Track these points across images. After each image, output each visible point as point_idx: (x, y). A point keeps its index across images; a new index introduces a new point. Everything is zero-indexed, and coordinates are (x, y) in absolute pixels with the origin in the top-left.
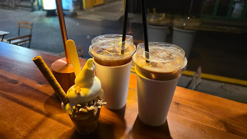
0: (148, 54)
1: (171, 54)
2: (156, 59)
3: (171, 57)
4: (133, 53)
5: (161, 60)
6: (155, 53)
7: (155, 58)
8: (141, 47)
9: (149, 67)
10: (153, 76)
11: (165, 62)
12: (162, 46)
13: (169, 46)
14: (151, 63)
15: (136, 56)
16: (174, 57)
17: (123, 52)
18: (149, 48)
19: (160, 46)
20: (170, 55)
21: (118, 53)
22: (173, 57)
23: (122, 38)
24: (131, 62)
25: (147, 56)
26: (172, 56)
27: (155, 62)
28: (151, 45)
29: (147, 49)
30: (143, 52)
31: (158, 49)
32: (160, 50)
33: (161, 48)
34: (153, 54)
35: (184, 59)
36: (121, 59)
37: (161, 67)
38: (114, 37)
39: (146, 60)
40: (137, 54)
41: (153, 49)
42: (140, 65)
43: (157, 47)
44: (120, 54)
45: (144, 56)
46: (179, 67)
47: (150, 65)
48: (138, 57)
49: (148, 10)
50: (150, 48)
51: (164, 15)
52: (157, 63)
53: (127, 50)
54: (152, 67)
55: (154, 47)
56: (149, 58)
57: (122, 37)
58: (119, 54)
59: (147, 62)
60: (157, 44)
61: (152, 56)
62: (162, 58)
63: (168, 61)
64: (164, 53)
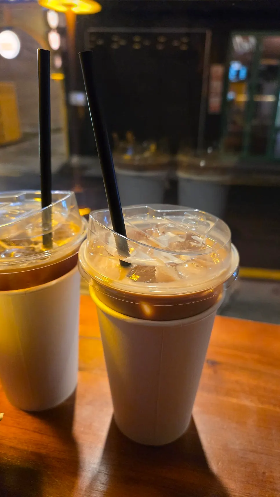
0: (125, 242)
1: (193, 237)
2: (152, 255)
3: (193, 244)
4: (78, 241)
5: (166, 257)
6: (143, 235)
7: (145, 251)
8: (102, 221)
9: (130, 282)
10: (147, 309)
11: (176, 261)
12: (161, 215)
13: (182, 214)
14: (136, 268)
15: (89, 251)
16: (200, 245)
17: (47, 241)
18: (126, 224)
19: (156, 216)
20: (189, 238)
21: (32, 246)
22: (198, 242)
23: (39, 200)
24: (76, 269)
25: (123, 248)
26: (193, 240)
27: (147, 264)
28: (131, 214)
29: (119, 227)
30: (108, 235)
31: (153, 224)
32: (157, 226)
33: (159, 220)
34: (140, 239)
35: (229, 250)
36: (41, 262)
37: (168, 280)
38: (18, 200)
39: (121, 261)
40: (92, 245)
41: (138, 226)
42: (103, 277)
43: (147, 220)
44: (40, 247)
45: (113, 247)
46: (221, 272)
47: (134, 276)
48: (94, 251)
49: (115, 135)
50: (129, 223)
51: (153, 147)
52: (154, 267)
53: (62, 234)
54: (139, 280)
55: (140, 220)
56: (128, 255)
57: (41, 196)
58: (36, 247)
59: (125, 265)
60: (145, 211)
61: (135, 246)
62: (167, 250)
63: (184, 257)
64: (170, 234)
